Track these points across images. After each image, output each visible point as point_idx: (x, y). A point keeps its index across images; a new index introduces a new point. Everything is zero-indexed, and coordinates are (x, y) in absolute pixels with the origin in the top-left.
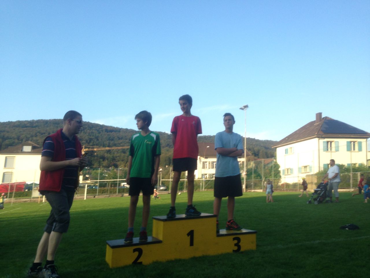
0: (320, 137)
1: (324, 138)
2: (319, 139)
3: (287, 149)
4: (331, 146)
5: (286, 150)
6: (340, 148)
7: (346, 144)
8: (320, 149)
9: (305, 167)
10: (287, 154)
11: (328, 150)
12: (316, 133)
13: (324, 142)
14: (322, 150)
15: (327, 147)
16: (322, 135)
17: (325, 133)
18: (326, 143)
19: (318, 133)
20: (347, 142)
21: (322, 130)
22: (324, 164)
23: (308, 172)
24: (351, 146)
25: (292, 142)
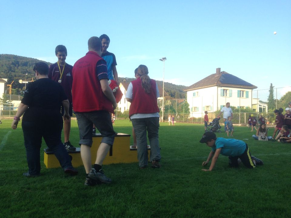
0: (219, 86)
1: (222, 86)
2: (218, 88)
3: (195, 93)
4: (226, 93)
7: (237, 92)
8: (218, 94)
9: (208, 107)
10: (194, 96)
11: (224, 95)
13: (221, 89)
14: (220, 95)
17: (222, 83)
18: (223, 90)
19: (217, 83)
20: (238, 91)
21: (220, 81)
22: (221, 106)
23: (210, 111)
24: (241, 94)
25: (198, 88)
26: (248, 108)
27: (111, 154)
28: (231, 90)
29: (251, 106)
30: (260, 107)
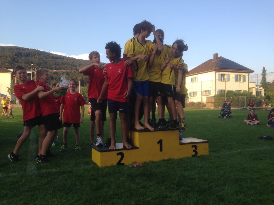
1: (220, 71)
2: (216, 72)
4: (224, 77)
5: (192, 79)
6: (230, 79)
7: (234, 77)
9: (206, 91)
11: (222, 80)
12: (214, 68)
14: (218, 80)
15: (222, 78)
16: (218, 70)
17: (220, 68)
18: (221, 75)
19: (215, 68)
21: (218, 66)
22: (219, 90)
23: (208, 95)
24: (238, 78)
25: (196, 73)
26: (245, 91)
27: (161, 150)
28: (228, 74)
29: (248, 90)
30: (257, 90)
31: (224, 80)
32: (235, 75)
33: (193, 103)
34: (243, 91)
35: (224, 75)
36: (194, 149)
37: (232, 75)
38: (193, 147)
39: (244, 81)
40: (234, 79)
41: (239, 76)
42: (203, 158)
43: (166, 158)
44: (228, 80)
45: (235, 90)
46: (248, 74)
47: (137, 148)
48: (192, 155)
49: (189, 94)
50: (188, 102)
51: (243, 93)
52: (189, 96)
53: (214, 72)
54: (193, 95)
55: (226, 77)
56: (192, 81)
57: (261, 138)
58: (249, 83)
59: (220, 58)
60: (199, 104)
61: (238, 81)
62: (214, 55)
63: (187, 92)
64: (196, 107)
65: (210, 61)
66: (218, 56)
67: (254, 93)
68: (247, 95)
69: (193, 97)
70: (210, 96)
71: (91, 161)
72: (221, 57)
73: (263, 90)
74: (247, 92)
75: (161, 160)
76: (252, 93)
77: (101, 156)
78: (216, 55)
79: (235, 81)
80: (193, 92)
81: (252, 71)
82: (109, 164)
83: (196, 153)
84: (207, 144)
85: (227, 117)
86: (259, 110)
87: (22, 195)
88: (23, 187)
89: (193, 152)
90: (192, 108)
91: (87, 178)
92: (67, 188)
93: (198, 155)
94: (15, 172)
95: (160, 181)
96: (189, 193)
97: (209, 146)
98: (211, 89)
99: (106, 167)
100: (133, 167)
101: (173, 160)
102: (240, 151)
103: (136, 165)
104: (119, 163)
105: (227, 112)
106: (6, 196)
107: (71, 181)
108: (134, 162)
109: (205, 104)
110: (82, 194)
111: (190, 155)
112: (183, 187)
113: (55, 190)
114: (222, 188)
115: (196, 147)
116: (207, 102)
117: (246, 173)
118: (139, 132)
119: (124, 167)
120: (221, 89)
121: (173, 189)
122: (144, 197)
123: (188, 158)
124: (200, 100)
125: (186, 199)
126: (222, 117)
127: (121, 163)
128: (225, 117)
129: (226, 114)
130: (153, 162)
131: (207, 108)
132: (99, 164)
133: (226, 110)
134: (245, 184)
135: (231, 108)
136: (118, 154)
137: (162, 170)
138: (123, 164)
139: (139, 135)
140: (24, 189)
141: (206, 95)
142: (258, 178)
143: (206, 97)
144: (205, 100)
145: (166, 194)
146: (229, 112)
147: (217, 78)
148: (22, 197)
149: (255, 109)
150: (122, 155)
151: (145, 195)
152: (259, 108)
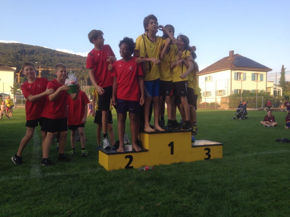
0: (232, 69)
1: (236, 70)
2: (231, 71)
3: (207, 78)
4: (240, 76)
5: (205, 78)
6: (247, 78)
8: (232, 78)
9: (220, 91)
11: (238, 79)
13: (235, 73)
14: (234, 79)
15: (238, 77)
16: (234, 68)
17: (236, 66)
18: (237, 74)
19: (231, 66)
21: (234, 64)
22: (235, 90)
23: (223, 95)
24: (255, 77)
25: (210, 72)
26: (262, 91)
27: (172, 153)
28: (245, 73)
29: (265, 90)
30: (275, 90)
31: (240, 79)
32: (252, 74)
33: (207, 104)
34: (260, 90)
35: (240, 73)
36: (207, 151)
37: (249, 74)
38: (205, 149)
39: (262, 80)
40: (251, 78)
41: (256, 75)
42: (216, 161)
43: (177, 161)
44: (245, 79)
45: (252, 90)
46: (266, 72)
47: (147, 151)
48: (205, 159)
49: (202, 94)
50: (201, 103)
51: (260, 93)
52: (202, 96)
53: (230, 71)
54: (207, 95)
55: (242, 76)
56: (205, 80)
57: (278, 141)
58: (267, 82)
59: (236, 56)
60: (213, 104)
61: (255, 80)
62: (230, 52)
63: (201, 92)
64: (209, 108)
65: (226, 59)
66: (234, 54)
67: (272, 93)
68: (264, 95)
69: (206, 97)
70: (225, 96)
71: (99, 164)
72: (237, 54)
73: (282, 90)
74: (264, 92)
75: (172, 164)
76: (269, 93)
77: (109, 159)
78: (232, 52)
79: (252, 80)
80: (207, 92)
81: (271, 70)
82: (117, 168)
83: (209, 156)
84: (221, 147)
85: (242, 119)
86: (277, 111)
87: (25, 199)
88: (27, 191)
89: (206, 155)
90: (206, 109)
91: (94, 182)
92: (73, 192)
93: (212, 158)
94: (18, 175)
95: (170, 185)
96: (201, 198)
97: (224, 149)
98: (226, 89)
99: (114, 171)
100: (143, 170)
101: (185, 163)
102: (255, 154)
103: (146, 168)
104: (128, 167)
105: (242, 113)
106: (9, 200)
107: (77, 184)
108: (143, 165)
109: (219, 104)
110: (89, 199)
111: (203, 159)
112: (195, 192)
113: (60, 194)
114: (236, 193)
115: (209, 150)
116: (222, 102)
117: (261, 177)
118: (149, 134)
119: (133, 171)
120: (236, 89)
121: (184, 193)
122: (153, 202)
123: (201, 161)
124: (214, 101)
125: (197, 204)
126: (237, 118)
127: (129, 166)
128: (240, 119)
129: (242, 115)
130: (164, 166)
131: (221, 109)
132: (107, 167)
133: (241, 111)
134: (260, 189)
135: (247, 109)
136: (126, 157)
137: (172, 174)
138: (132, 167)
139: (149, 137)
140: (28, 193)
141: (221, 95)
142: (274, 183)
143: (220, 97)
144: (219, 101)
145: (177, 198)
146: (244, 113)
147: (233, 77)
148: (25, 201)
149: (273, 109)
150: (131, 158)
151: (155, 200)
152: (277, 108)
